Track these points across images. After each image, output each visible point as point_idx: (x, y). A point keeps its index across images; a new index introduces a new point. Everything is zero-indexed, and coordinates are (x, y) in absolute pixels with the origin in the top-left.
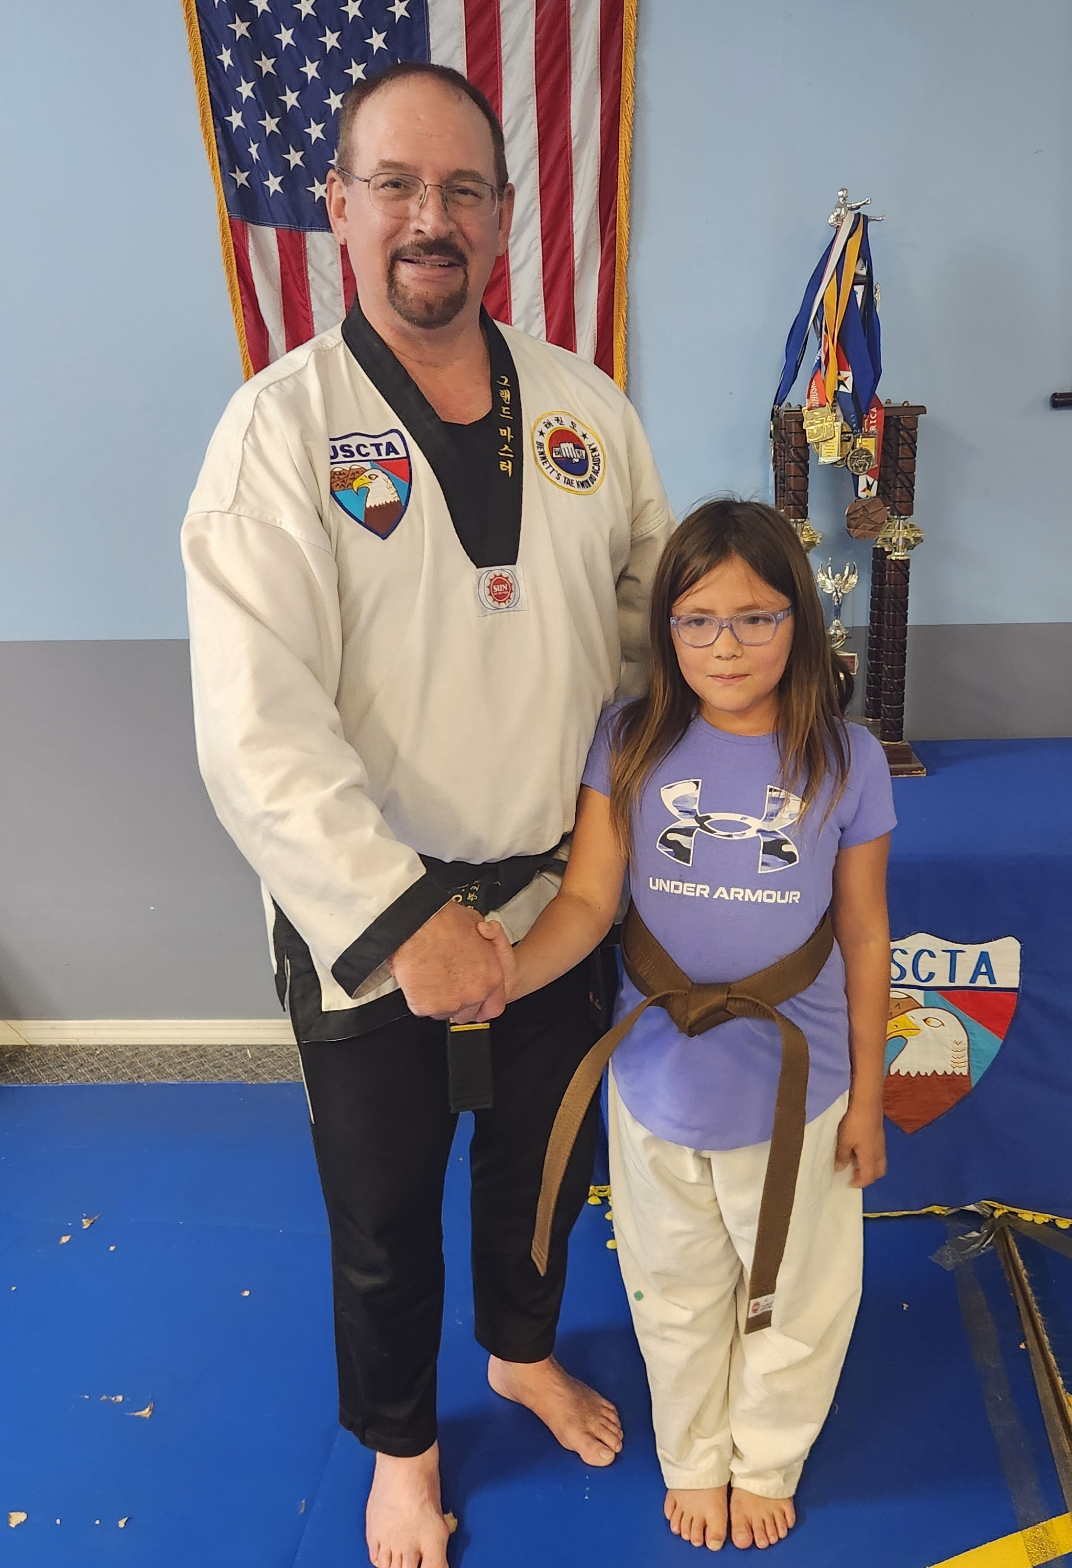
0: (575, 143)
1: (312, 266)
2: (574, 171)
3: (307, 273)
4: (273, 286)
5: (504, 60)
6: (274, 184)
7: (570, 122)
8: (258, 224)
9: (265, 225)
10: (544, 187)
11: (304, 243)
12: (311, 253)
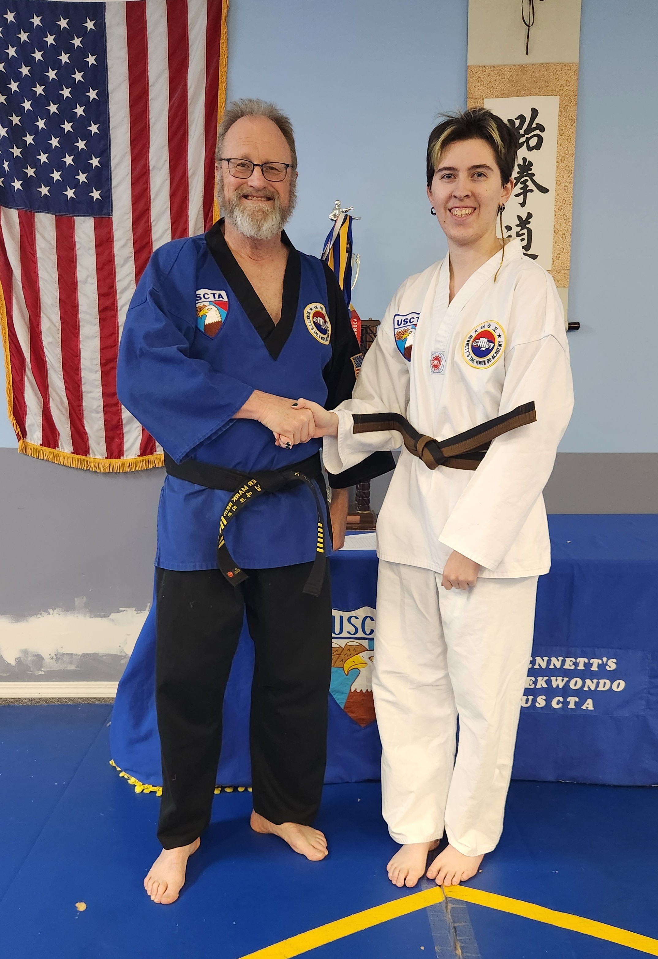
0: (190, 173)
1: (38, 232)
2: (190, 188)
3: (35, 236)
4: (14, 241)
5: (151, 126)
6: (17, 185)
7: (187, 162)
8: (8, 207)
9: (12, 208)
10: (172, 196)
11: (34, 219)
12: (38, 225)
